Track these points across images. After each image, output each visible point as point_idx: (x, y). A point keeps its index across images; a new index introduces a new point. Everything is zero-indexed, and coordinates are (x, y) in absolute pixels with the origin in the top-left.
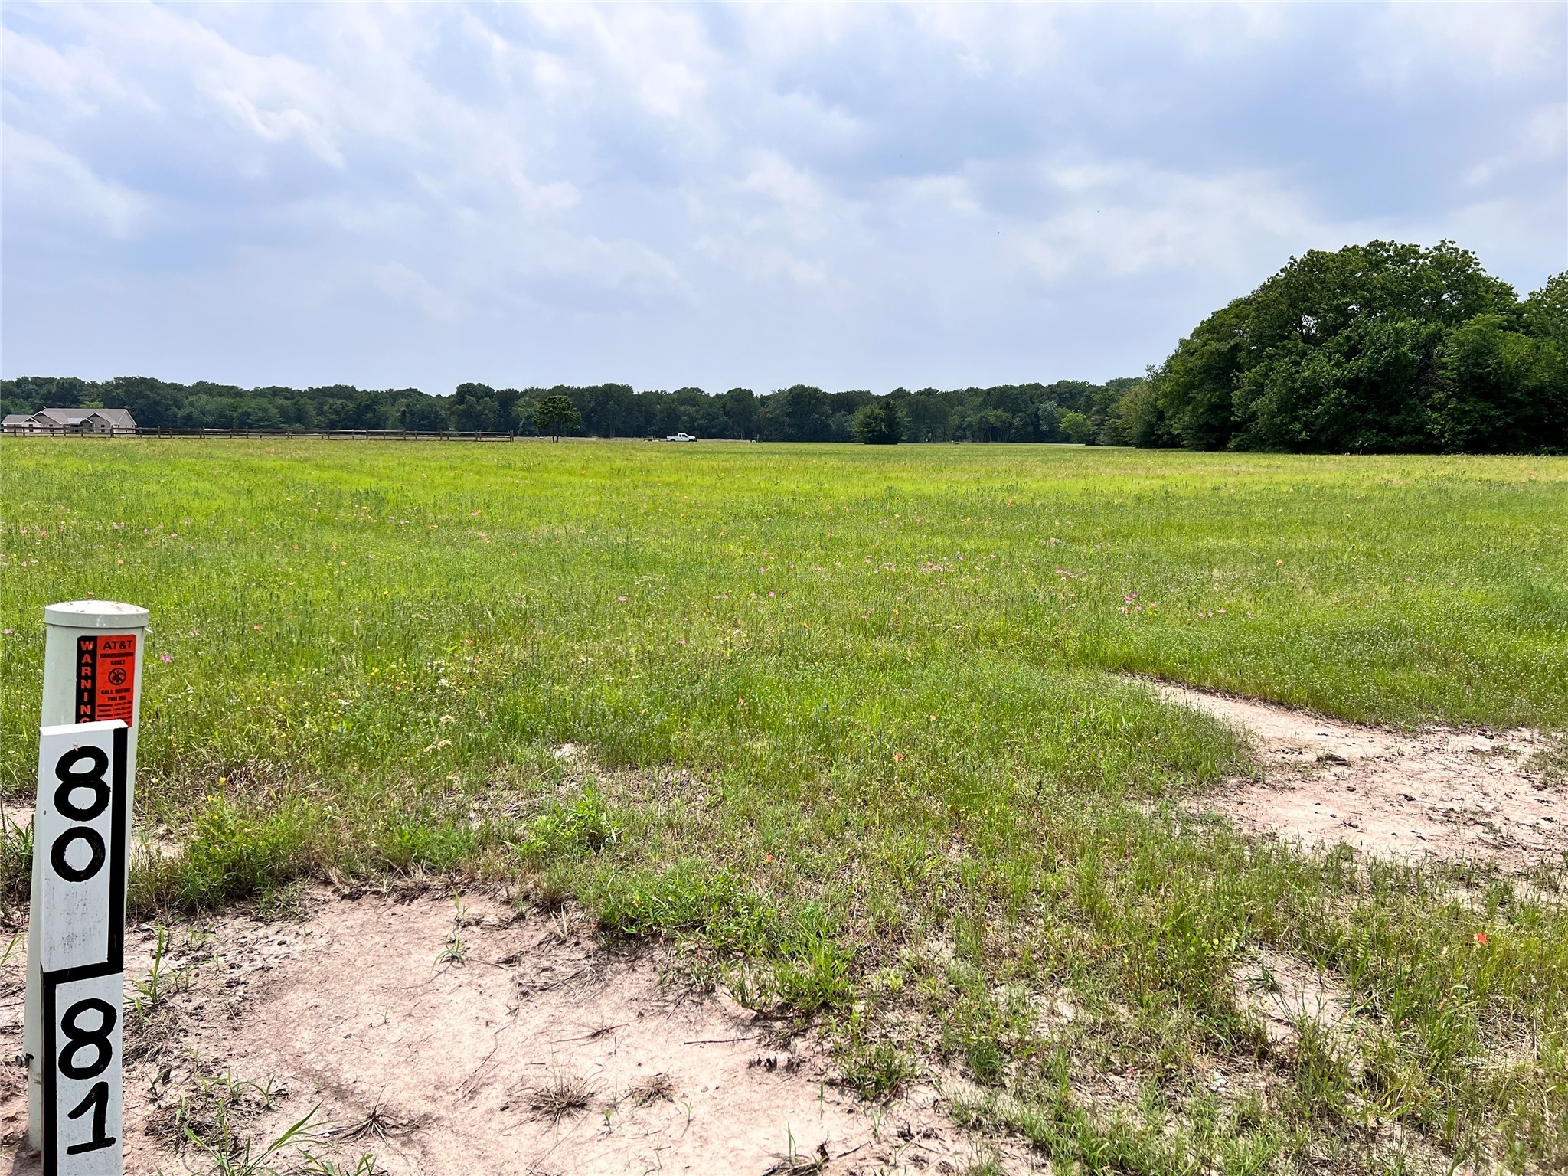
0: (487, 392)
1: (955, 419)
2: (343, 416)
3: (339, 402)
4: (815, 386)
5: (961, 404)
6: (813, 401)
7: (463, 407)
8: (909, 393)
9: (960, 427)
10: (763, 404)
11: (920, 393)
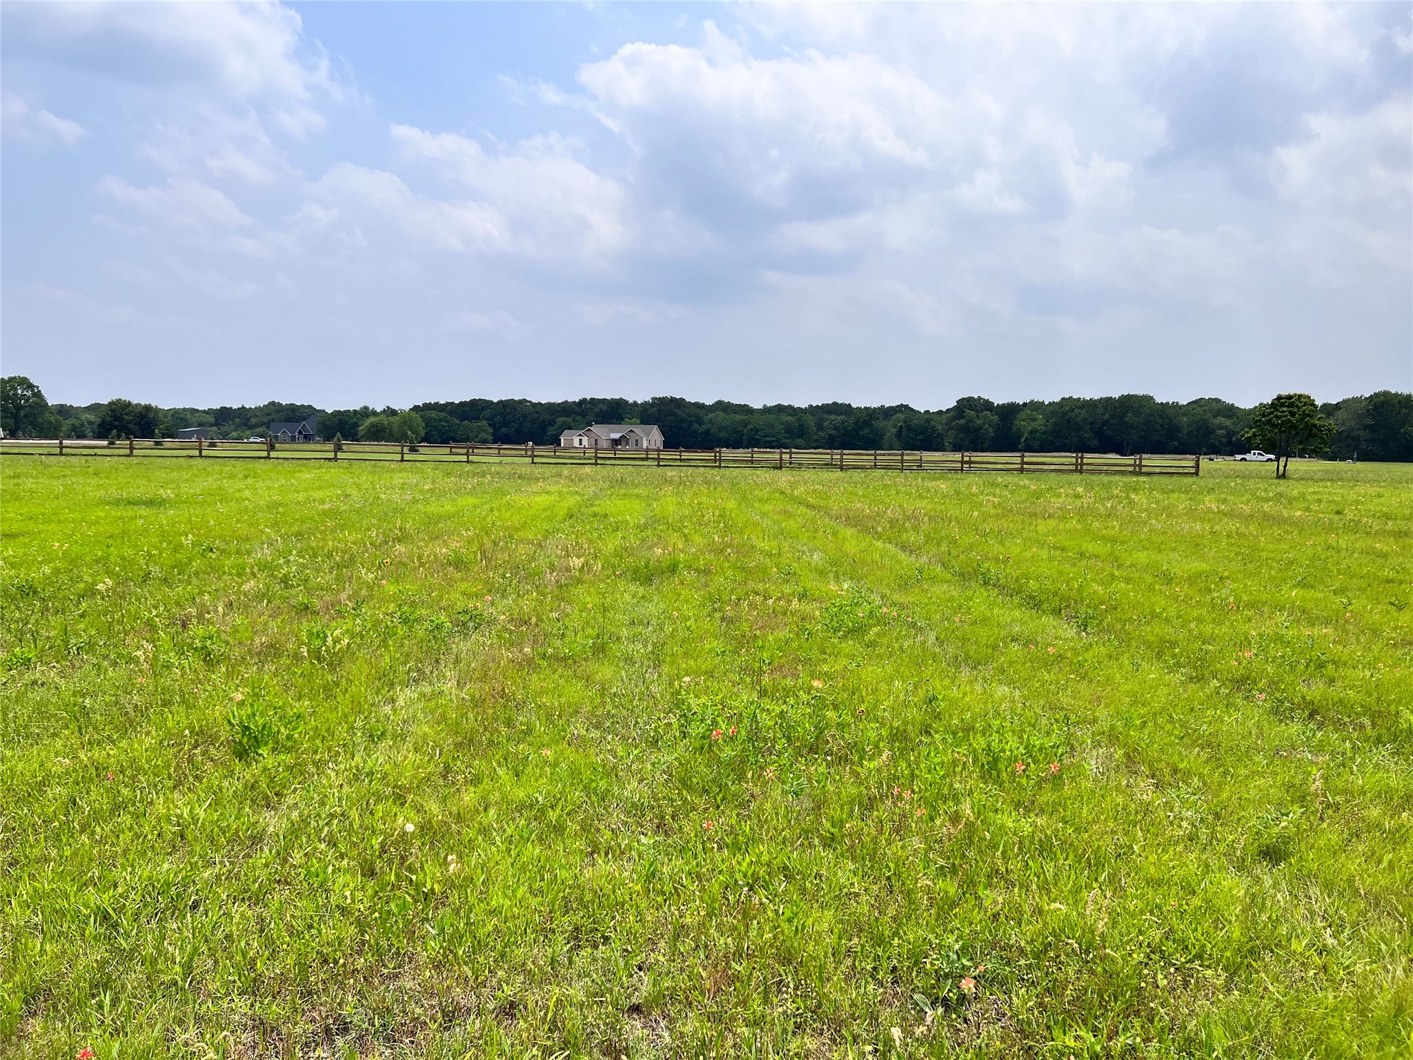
0: (988, 405)
2: (842, 431)
3: (839, 418)
7: (963, 422)
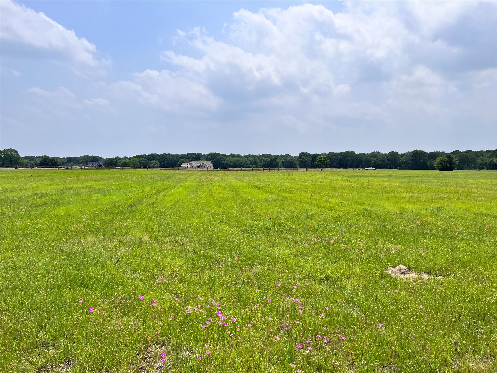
0: (309, 155)
1: (479, 161)
2: (267, 162)
3: (266, 159)
4: (422, 150)
5: (482, 155)
6: (421, 155)
7: (301, 159)
8: (460, 152)
9: (481, 164)
10: (402, 157)
11: (465, 152)
